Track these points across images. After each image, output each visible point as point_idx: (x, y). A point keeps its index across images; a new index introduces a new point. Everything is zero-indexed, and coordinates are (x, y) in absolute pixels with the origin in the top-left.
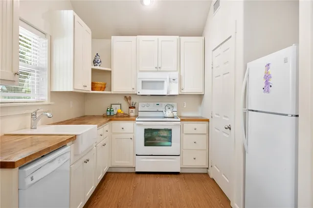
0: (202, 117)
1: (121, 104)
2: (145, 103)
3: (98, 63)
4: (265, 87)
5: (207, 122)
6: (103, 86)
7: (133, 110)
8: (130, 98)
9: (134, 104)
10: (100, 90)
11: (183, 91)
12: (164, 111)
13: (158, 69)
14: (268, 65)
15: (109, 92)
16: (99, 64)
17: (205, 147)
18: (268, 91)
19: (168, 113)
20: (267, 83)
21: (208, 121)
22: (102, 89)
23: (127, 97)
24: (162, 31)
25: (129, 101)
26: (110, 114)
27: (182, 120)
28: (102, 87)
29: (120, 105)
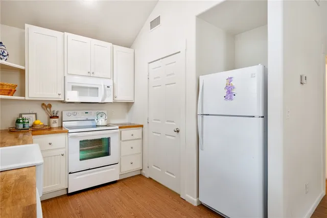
0: (131, 124)
1: (36, 114)
2: (71, 112)
3: (5, 56)
4: (227, 95)
5: (141, 128)
6: (13, 89)
7: (56, 120)
8: (50, 106)
9: (55, 112)
10: (8, 95)
11: (116, 99)
12: (95, 120)
13: (90, 75)
14: (231, 78)
15: (23, 98)
16: (5, 58)
17: (140, 151)
18: (231, 99)
19: (102, 121)
20: (229, 92)
21: (142, 126)
22: (12, 93)
23: (46, 105)
24: (94, 35)
25: (48, 109)
26: (24, 127)
27: (120, 128)
28: (11, 90)
29: (34, 116)
